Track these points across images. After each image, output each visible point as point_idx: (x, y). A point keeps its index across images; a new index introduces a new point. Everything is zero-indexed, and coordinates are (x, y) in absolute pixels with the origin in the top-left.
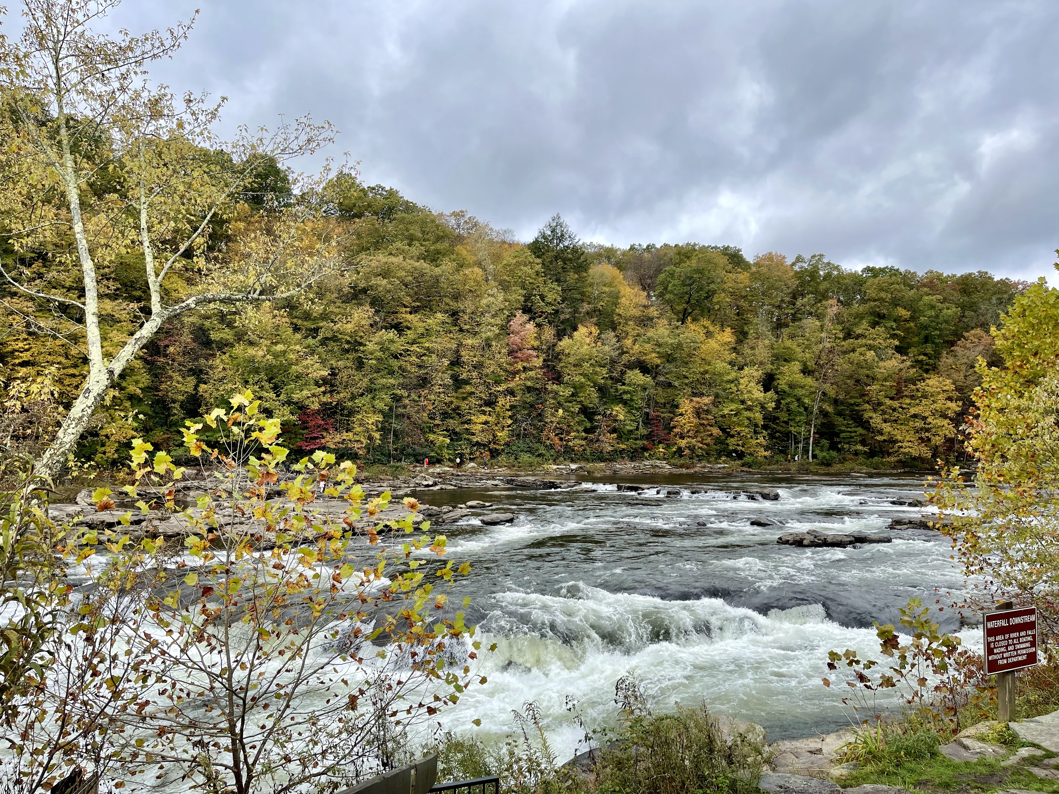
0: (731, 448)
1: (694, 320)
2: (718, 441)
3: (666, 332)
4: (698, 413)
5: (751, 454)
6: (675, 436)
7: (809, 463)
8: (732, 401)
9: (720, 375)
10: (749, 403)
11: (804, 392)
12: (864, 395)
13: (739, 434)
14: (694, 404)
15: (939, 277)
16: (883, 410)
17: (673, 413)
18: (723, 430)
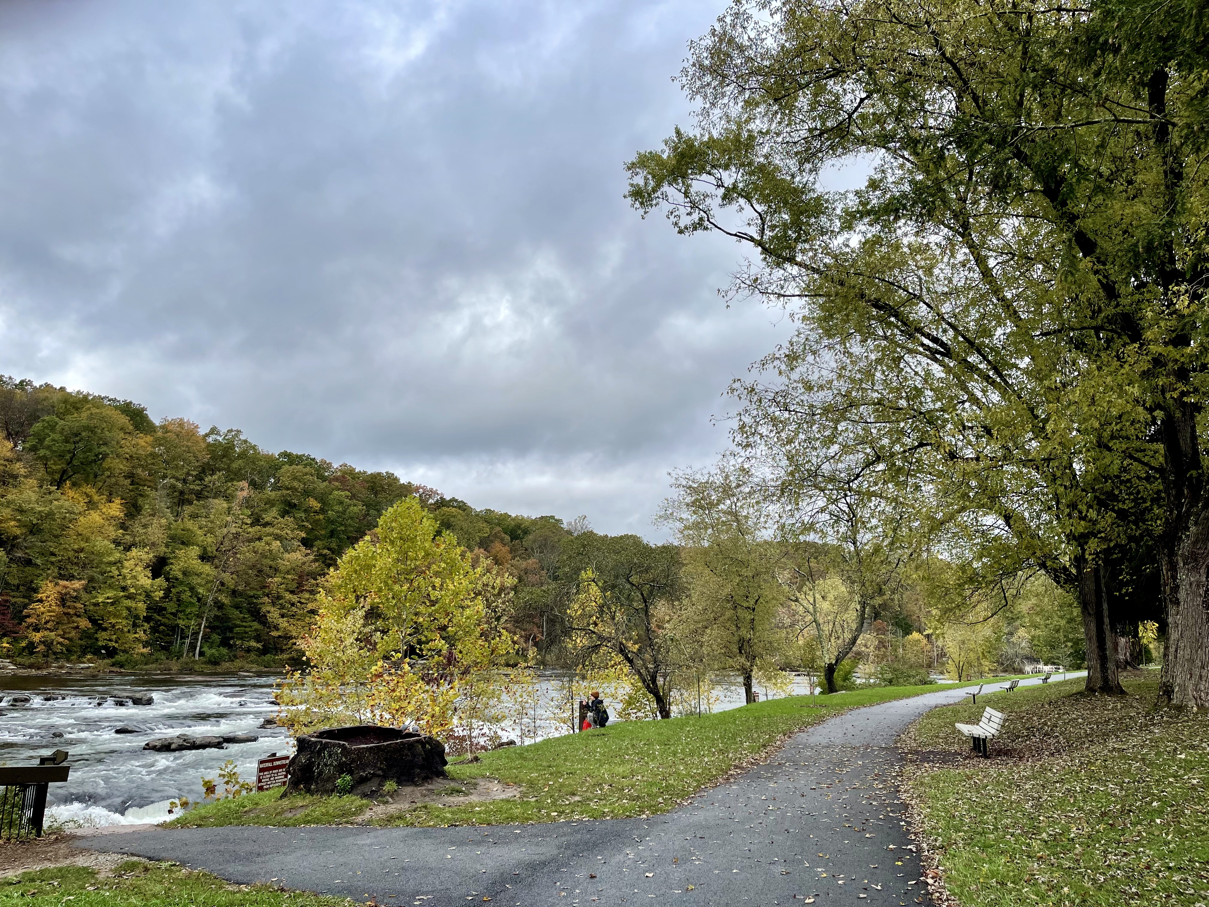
0: (100, 644)
1: (74, 484)
2: (85, 634)
3: (34, 497)
4: (63, 600)
5: (125, 651)
6: (28, 627)
7: (194, 662)
8: (111, 587)
9: (100, 554)
10: (132, 590)
11: (199, 581)
12: (265, 587)
13: (113, 626)
14: (59, 588)
15: (351, 472)
16: (281, 604)
17: (29, 597)
18: (93, 621)
